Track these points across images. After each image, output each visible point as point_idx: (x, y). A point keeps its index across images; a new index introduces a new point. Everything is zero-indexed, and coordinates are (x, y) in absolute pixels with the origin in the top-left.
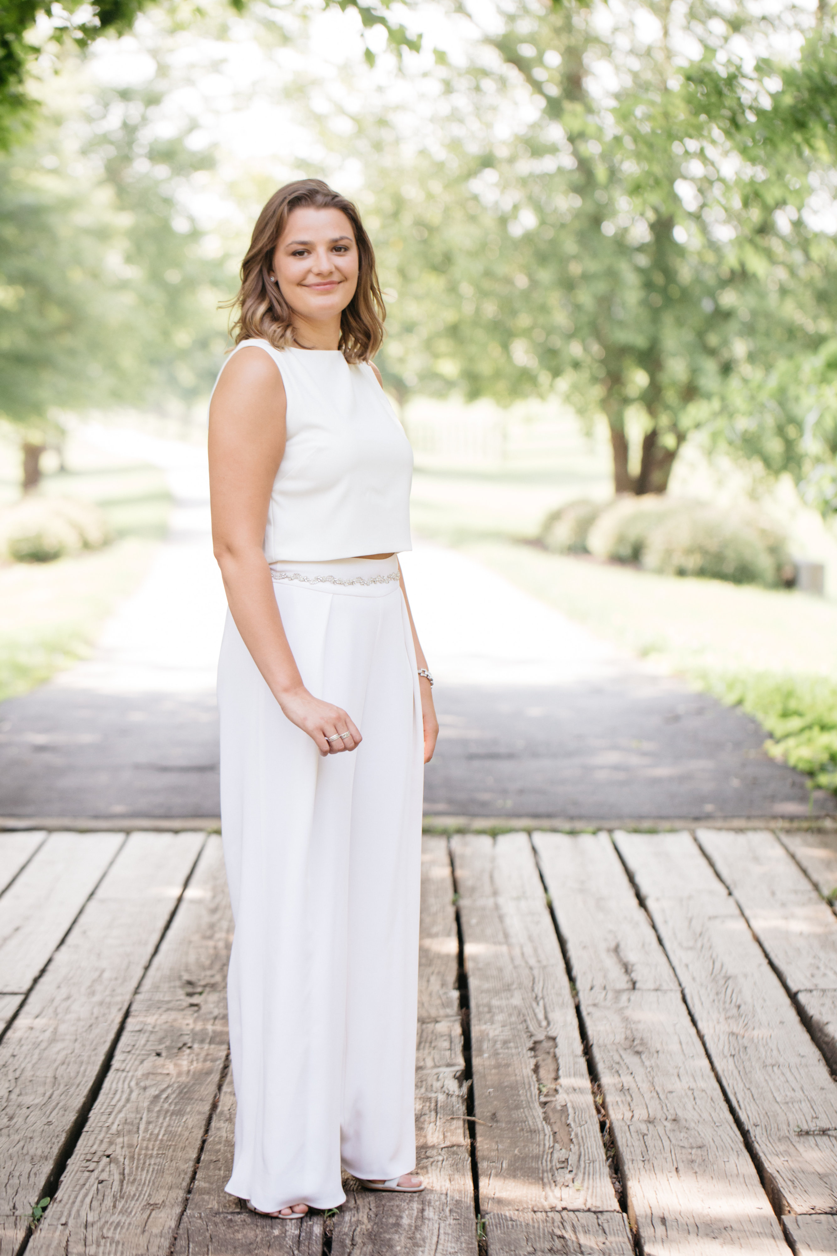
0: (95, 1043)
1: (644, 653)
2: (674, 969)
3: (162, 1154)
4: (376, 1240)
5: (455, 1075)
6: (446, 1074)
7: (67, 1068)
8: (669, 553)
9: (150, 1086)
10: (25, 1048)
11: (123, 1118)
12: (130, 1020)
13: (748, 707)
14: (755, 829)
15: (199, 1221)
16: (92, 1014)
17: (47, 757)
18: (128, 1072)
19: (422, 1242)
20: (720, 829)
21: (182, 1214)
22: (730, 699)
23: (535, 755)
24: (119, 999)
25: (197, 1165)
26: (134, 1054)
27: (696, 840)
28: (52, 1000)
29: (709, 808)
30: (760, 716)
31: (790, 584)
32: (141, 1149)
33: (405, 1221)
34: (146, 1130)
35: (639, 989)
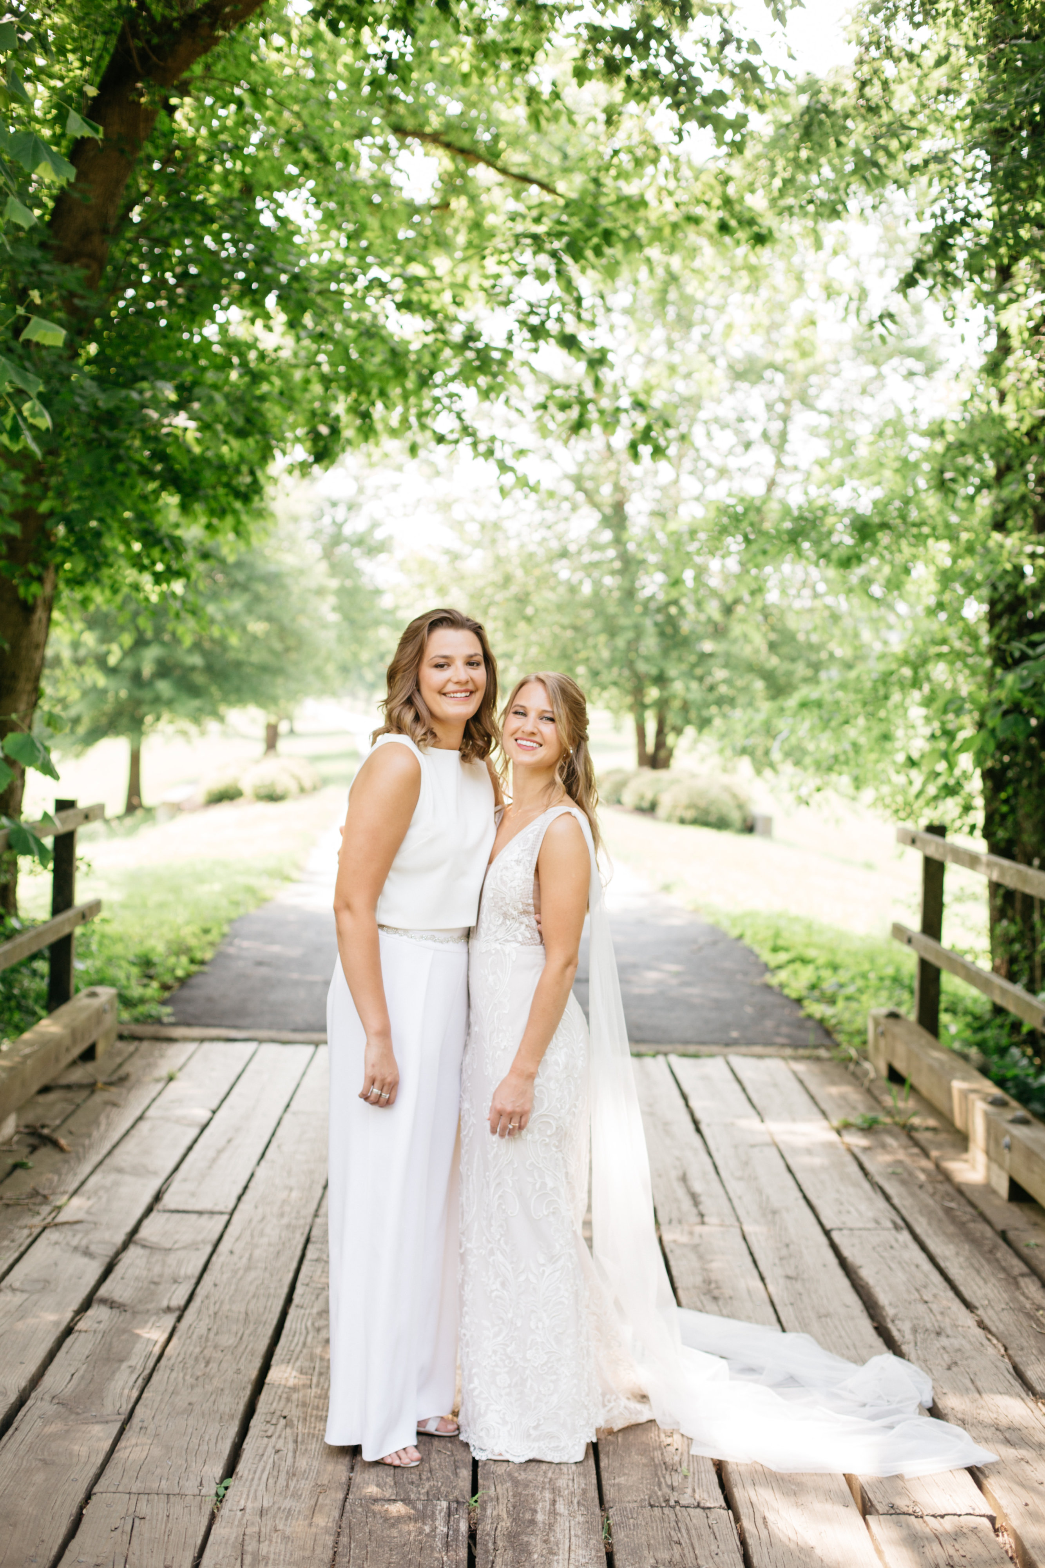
1: (666, 888)
2: (731, 1201)
4: (515, 1543)
7: (257, 1302)
8: (675, 807)
10: (225, 1276)
11: (299, 1368)
12: (310, 1247)
13: (747, 941)
14: (770, 1056)
15: (360, 1510)
16: (280, 1238)
17: (264, 971)
18: (306, 1310)
19: (556, 1548)
20: (745, 1055)
21: (345, 1499)
22: (734, 933)
24: (302, 1222)
27: (728, 1063)
28: (250, 1221)
29: (734, 1033)
30: (757, 949)
31: (749, 828)
32: (313, 1411)
33: (540, 1517)
34: (317, 1385)
35: (707, 1223)
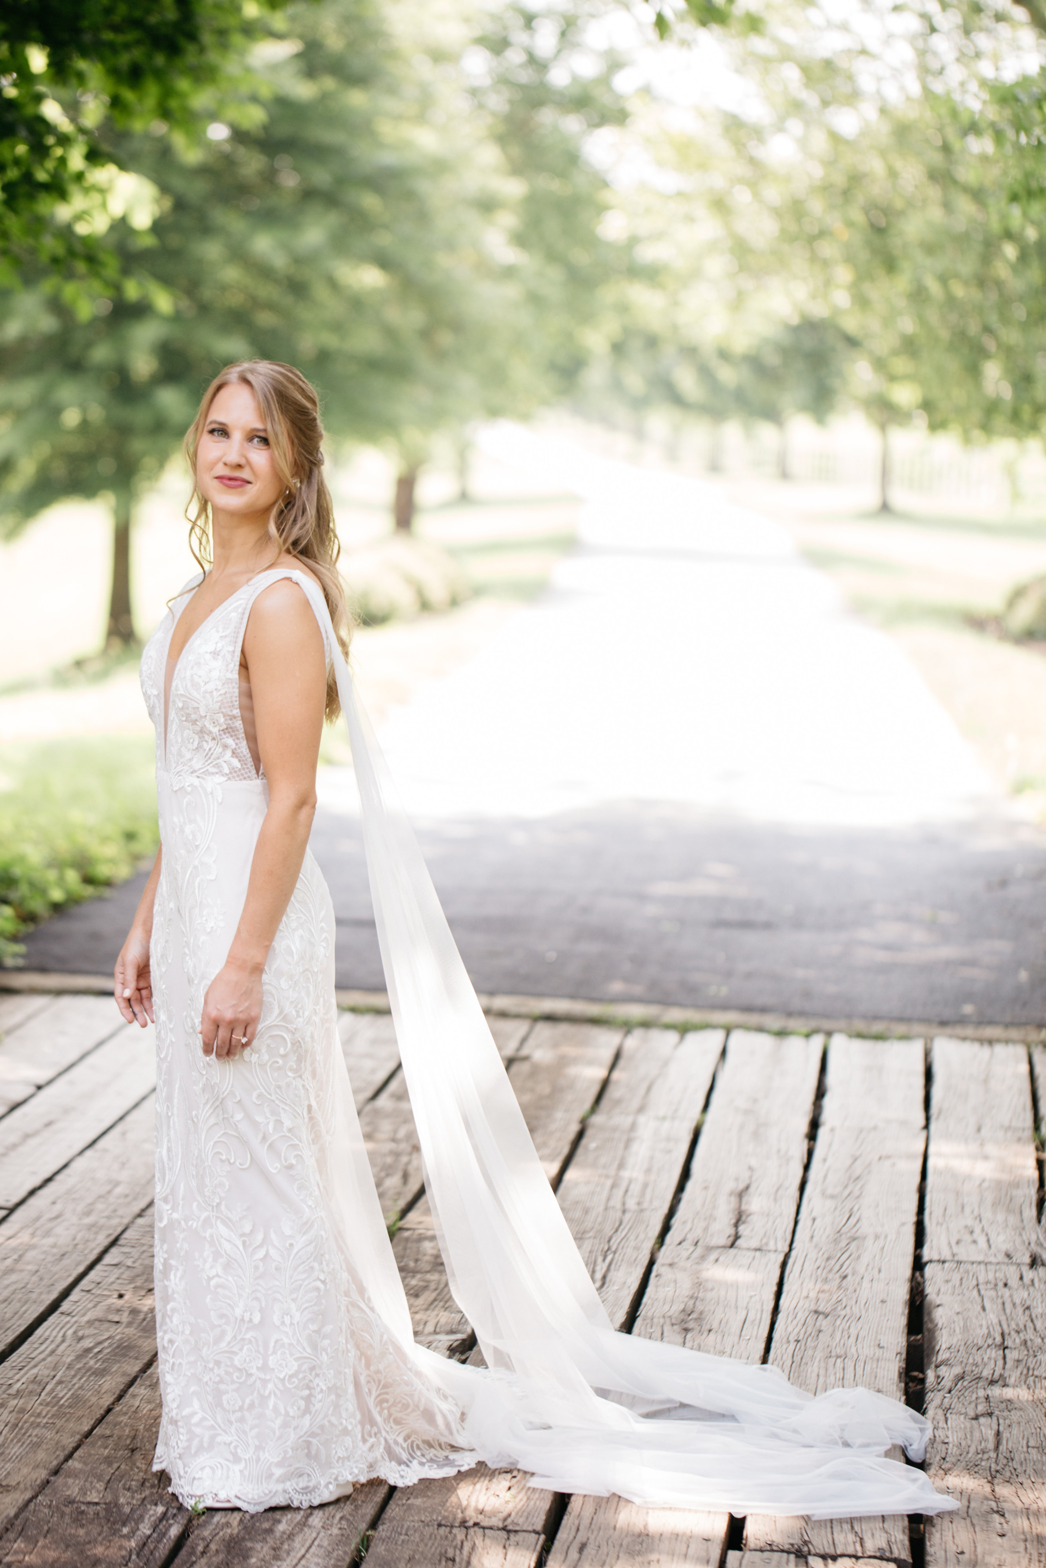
0: (56, 1276)
1: (1019, 788)
2: (796, 1223)
3: (52, 1423)
4: (234, 1548)
5: (451, 1346)
6: (440, 1344)
7: (6, 1307)
9: (88, 1336)
11: (33, 1374)
12: (114, 1250)
14: (1007, 1041)
15: (46, 1511)
16: (74, 1239)
18: (73, 1316)
19: (285, 1555)
20: (964, 1039)
21: (30, 1500)
23: (797, 923)
24: (114, 1222)
25: (84, 1439)
26: (93, 1294)
27: (928, 1050)
28: (37, 1219)
29: (968, 1009)
32: (31, 1416)
34: (51, 1392)
35: (736, 1248)
